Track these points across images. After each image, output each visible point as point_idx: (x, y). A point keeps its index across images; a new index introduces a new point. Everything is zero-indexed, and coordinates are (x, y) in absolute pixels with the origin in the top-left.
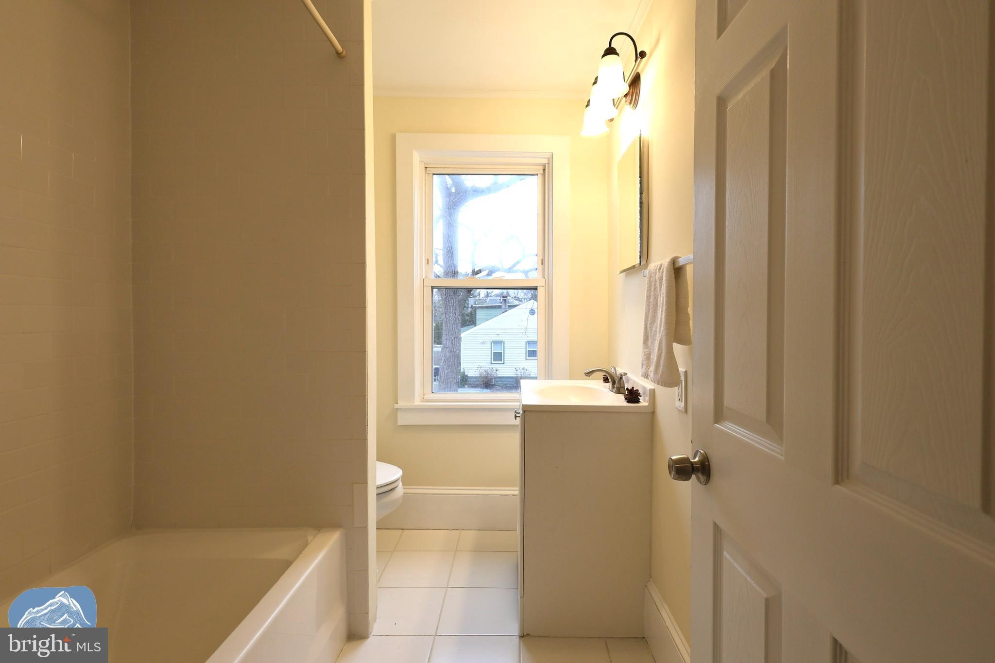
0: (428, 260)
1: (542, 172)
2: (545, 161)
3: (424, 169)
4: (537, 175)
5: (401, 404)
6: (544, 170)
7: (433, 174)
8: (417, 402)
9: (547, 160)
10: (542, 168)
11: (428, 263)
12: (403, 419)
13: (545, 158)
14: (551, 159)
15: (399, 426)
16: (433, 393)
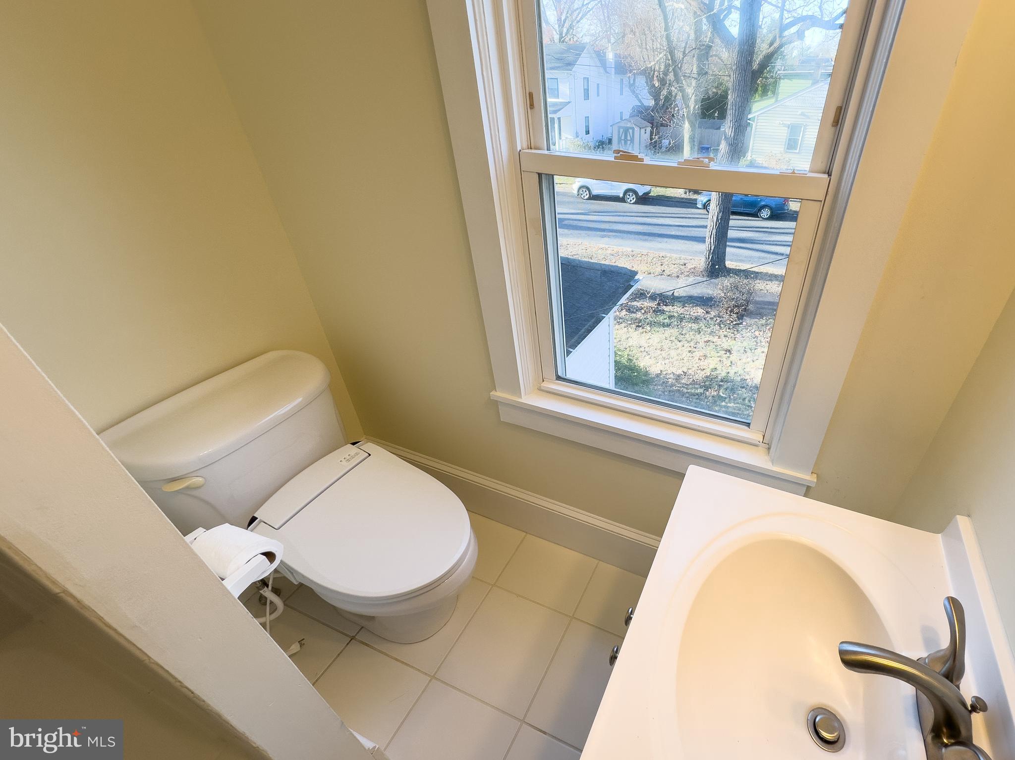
5: (500, 395)
8: (527, 398)
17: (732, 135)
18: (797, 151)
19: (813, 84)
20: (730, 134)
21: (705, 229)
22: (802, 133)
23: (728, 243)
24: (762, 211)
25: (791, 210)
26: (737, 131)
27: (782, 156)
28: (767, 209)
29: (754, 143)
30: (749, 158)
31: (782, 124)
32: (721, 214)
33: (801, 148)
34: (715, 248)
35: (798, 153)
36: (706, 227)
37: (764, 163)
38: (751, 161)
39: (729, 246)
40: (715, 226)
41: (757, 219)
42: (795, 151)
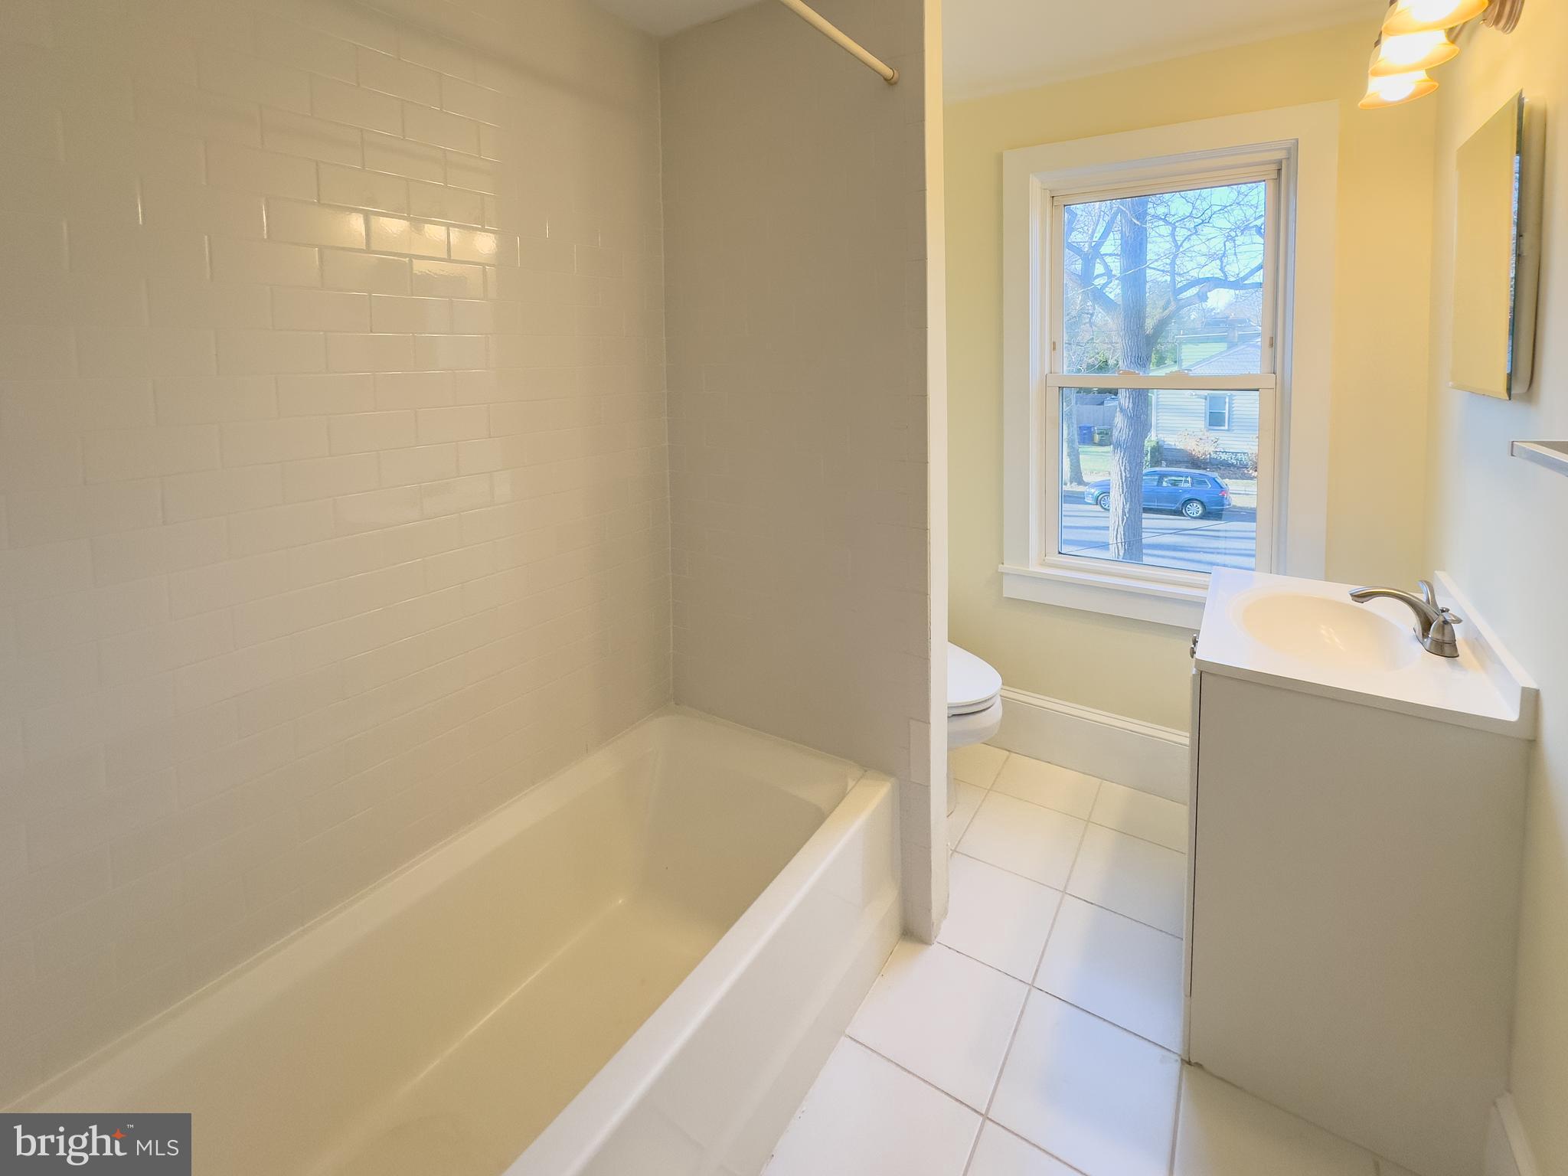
0: (1054, 343)
1: (1275, 176)
2: (1280, 155)
3: (1049, 199)
4: (1264, 181)
5: (1007, 566)
6: (1279, 170)
7: (1065, 206)
8: (1035, 568)
9: (1284, 151)
10: (1275, 167)
11: (1054, 349)
12: (1011, 590)
13: (1282, 149)
14: (1293, 150)
15: (1005, 597)
16: (1060, 553)
17: (1131, 406)
18: (1226, 427)
19: (1229, 348)
20: (1127, 405)
21: (1107, 532)
22: (1227, 405)
23: (1144, 551)
24: (1188, 506)
25: (1234, 506)
26: (1137, 401)
27: (1204, 435)
28: (1195, 504)
29: (1157, 420)
30: (1154, 438)
31: (1196, 395)
32: (1128, 505)
33: (1231, 424)
34: (1124, 553)
35: (1228, 430)
36: (1107, 528)
37: (1177, 444)
38: (1158, 442)
39: (1147, 554)
40: (1120, 522)
41: (1182, 518)
42: (1222, 428)
